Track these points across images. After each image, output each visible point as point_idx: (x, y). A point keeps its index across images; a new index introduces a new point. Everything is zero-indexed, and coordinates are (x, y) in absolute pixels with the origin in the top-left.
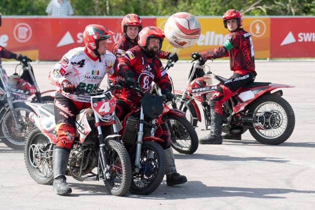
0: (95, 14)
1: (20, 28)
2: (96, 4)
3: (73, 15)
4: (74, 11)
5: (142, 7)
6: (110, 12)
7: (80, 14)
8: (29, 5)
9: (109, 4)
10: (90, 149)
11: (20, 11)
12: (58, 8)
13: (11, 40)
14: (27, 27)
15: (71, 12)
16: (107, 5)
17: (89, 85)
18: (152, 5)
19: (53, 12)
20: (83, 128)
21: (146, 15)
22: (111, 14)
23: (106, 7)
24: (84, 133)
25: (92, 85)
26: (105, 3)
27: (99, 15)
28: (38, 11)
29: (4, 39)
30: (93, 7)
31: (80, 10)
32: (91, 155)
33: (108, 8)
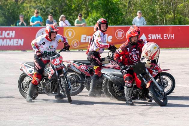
0: (158, 24)
1: (119, 32)
2: (158, 19)
3: (146, 25)
4: (147, 23)
5: (182, 20)
6: (165, 23)
7: (150, 24)
8: (123, 20)
9: (165, 18)
10: (54, 81)
11: (118, 23)
12: (138, 21)
13: (114, 38)
14: (122, 31)
15: (145, 23)
16: (164, 19)
17: (49, 52)
18: (187, 19)
19: (136, 23)
20: (50, 72)
21: (185, 24)
22: (166, 24)
23: (164, 20)
24: (51, 74)
25: (51, 52)
26: (163, 19)
27: (160, 25)
28: (128, 23)
29: (110, 38)
30: (157, 20)
31: (150, 22)
32: (54, 84)
33: (165, 21)
